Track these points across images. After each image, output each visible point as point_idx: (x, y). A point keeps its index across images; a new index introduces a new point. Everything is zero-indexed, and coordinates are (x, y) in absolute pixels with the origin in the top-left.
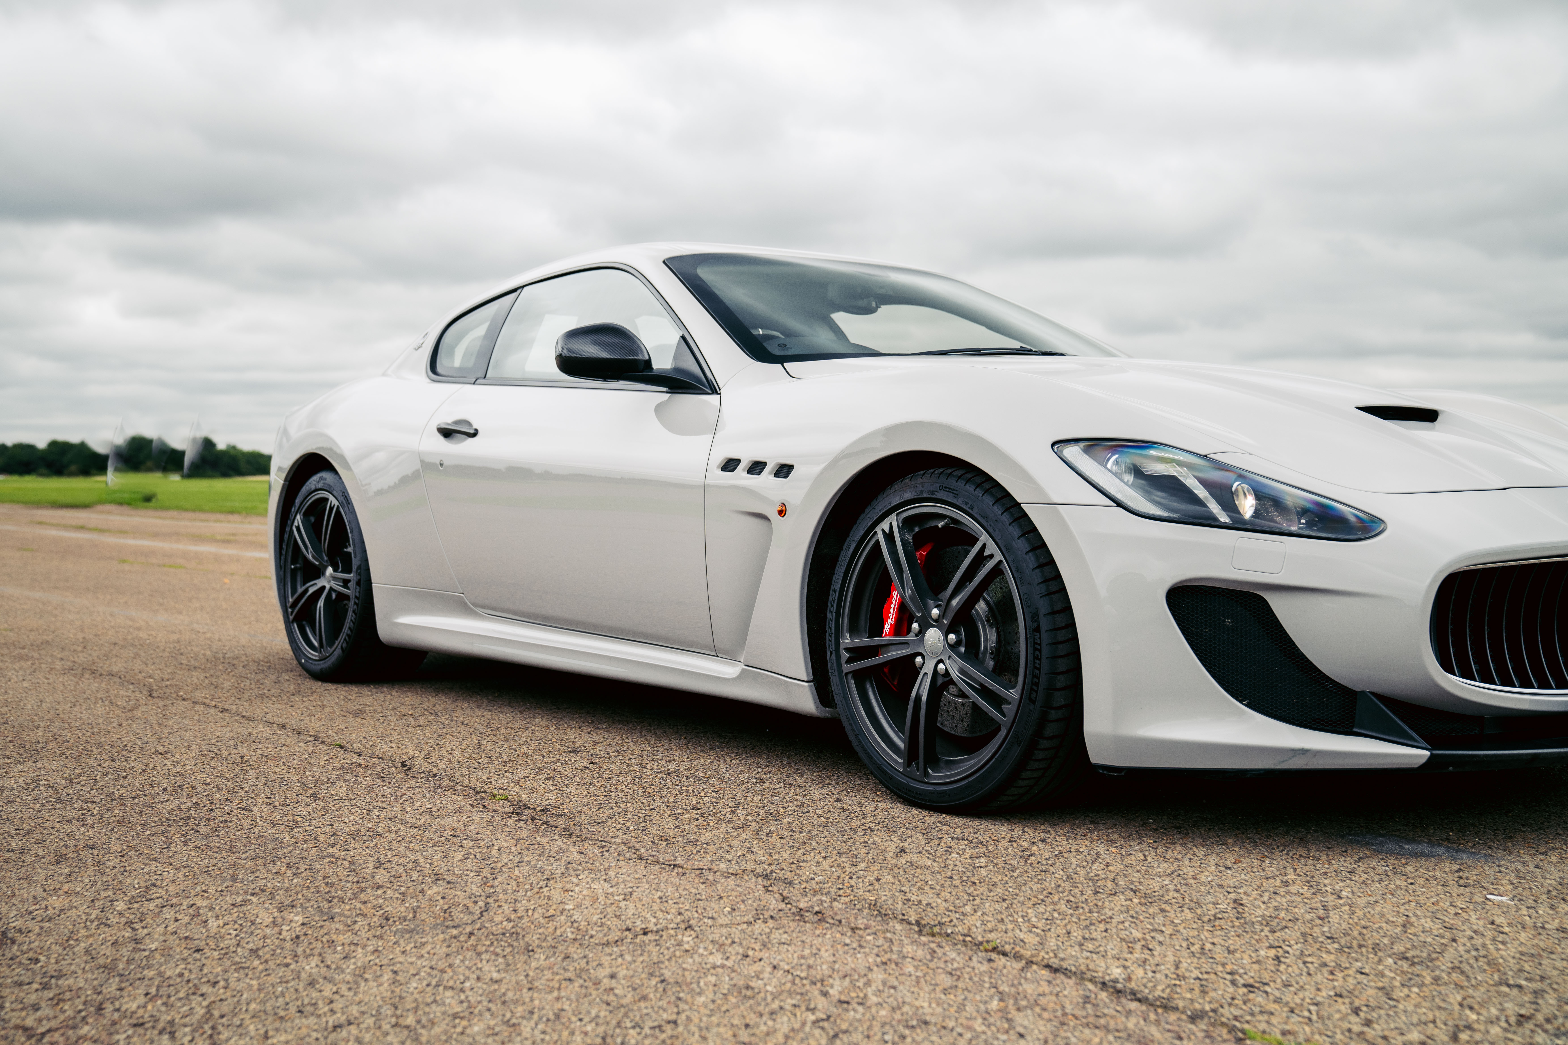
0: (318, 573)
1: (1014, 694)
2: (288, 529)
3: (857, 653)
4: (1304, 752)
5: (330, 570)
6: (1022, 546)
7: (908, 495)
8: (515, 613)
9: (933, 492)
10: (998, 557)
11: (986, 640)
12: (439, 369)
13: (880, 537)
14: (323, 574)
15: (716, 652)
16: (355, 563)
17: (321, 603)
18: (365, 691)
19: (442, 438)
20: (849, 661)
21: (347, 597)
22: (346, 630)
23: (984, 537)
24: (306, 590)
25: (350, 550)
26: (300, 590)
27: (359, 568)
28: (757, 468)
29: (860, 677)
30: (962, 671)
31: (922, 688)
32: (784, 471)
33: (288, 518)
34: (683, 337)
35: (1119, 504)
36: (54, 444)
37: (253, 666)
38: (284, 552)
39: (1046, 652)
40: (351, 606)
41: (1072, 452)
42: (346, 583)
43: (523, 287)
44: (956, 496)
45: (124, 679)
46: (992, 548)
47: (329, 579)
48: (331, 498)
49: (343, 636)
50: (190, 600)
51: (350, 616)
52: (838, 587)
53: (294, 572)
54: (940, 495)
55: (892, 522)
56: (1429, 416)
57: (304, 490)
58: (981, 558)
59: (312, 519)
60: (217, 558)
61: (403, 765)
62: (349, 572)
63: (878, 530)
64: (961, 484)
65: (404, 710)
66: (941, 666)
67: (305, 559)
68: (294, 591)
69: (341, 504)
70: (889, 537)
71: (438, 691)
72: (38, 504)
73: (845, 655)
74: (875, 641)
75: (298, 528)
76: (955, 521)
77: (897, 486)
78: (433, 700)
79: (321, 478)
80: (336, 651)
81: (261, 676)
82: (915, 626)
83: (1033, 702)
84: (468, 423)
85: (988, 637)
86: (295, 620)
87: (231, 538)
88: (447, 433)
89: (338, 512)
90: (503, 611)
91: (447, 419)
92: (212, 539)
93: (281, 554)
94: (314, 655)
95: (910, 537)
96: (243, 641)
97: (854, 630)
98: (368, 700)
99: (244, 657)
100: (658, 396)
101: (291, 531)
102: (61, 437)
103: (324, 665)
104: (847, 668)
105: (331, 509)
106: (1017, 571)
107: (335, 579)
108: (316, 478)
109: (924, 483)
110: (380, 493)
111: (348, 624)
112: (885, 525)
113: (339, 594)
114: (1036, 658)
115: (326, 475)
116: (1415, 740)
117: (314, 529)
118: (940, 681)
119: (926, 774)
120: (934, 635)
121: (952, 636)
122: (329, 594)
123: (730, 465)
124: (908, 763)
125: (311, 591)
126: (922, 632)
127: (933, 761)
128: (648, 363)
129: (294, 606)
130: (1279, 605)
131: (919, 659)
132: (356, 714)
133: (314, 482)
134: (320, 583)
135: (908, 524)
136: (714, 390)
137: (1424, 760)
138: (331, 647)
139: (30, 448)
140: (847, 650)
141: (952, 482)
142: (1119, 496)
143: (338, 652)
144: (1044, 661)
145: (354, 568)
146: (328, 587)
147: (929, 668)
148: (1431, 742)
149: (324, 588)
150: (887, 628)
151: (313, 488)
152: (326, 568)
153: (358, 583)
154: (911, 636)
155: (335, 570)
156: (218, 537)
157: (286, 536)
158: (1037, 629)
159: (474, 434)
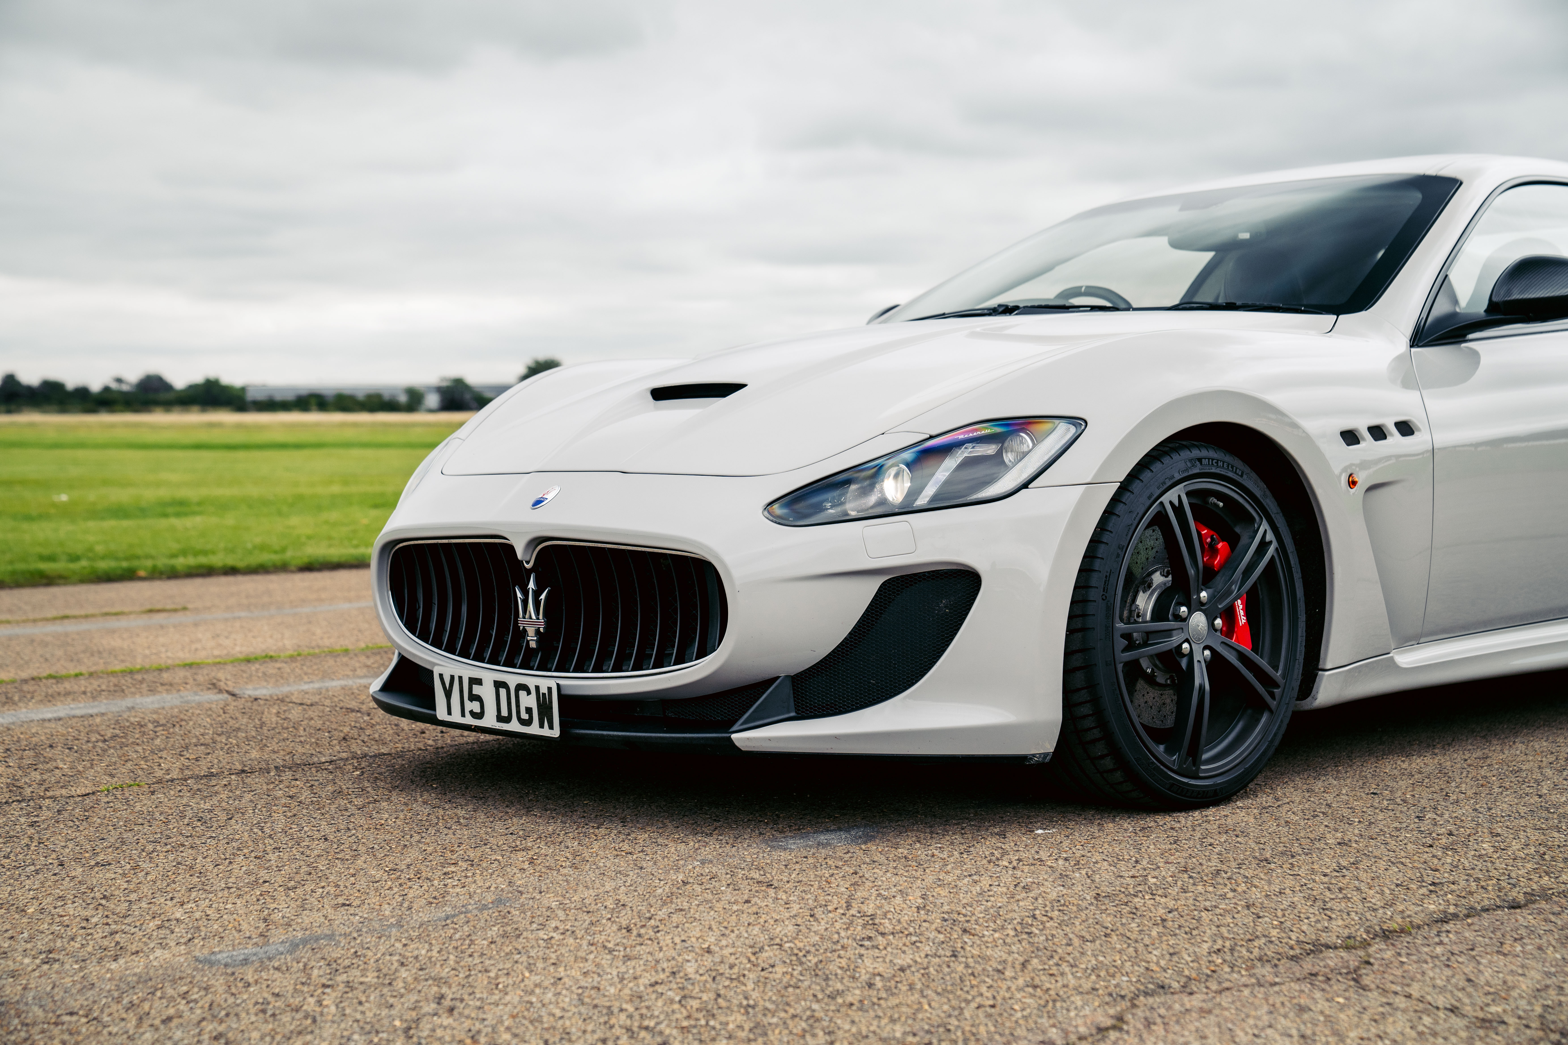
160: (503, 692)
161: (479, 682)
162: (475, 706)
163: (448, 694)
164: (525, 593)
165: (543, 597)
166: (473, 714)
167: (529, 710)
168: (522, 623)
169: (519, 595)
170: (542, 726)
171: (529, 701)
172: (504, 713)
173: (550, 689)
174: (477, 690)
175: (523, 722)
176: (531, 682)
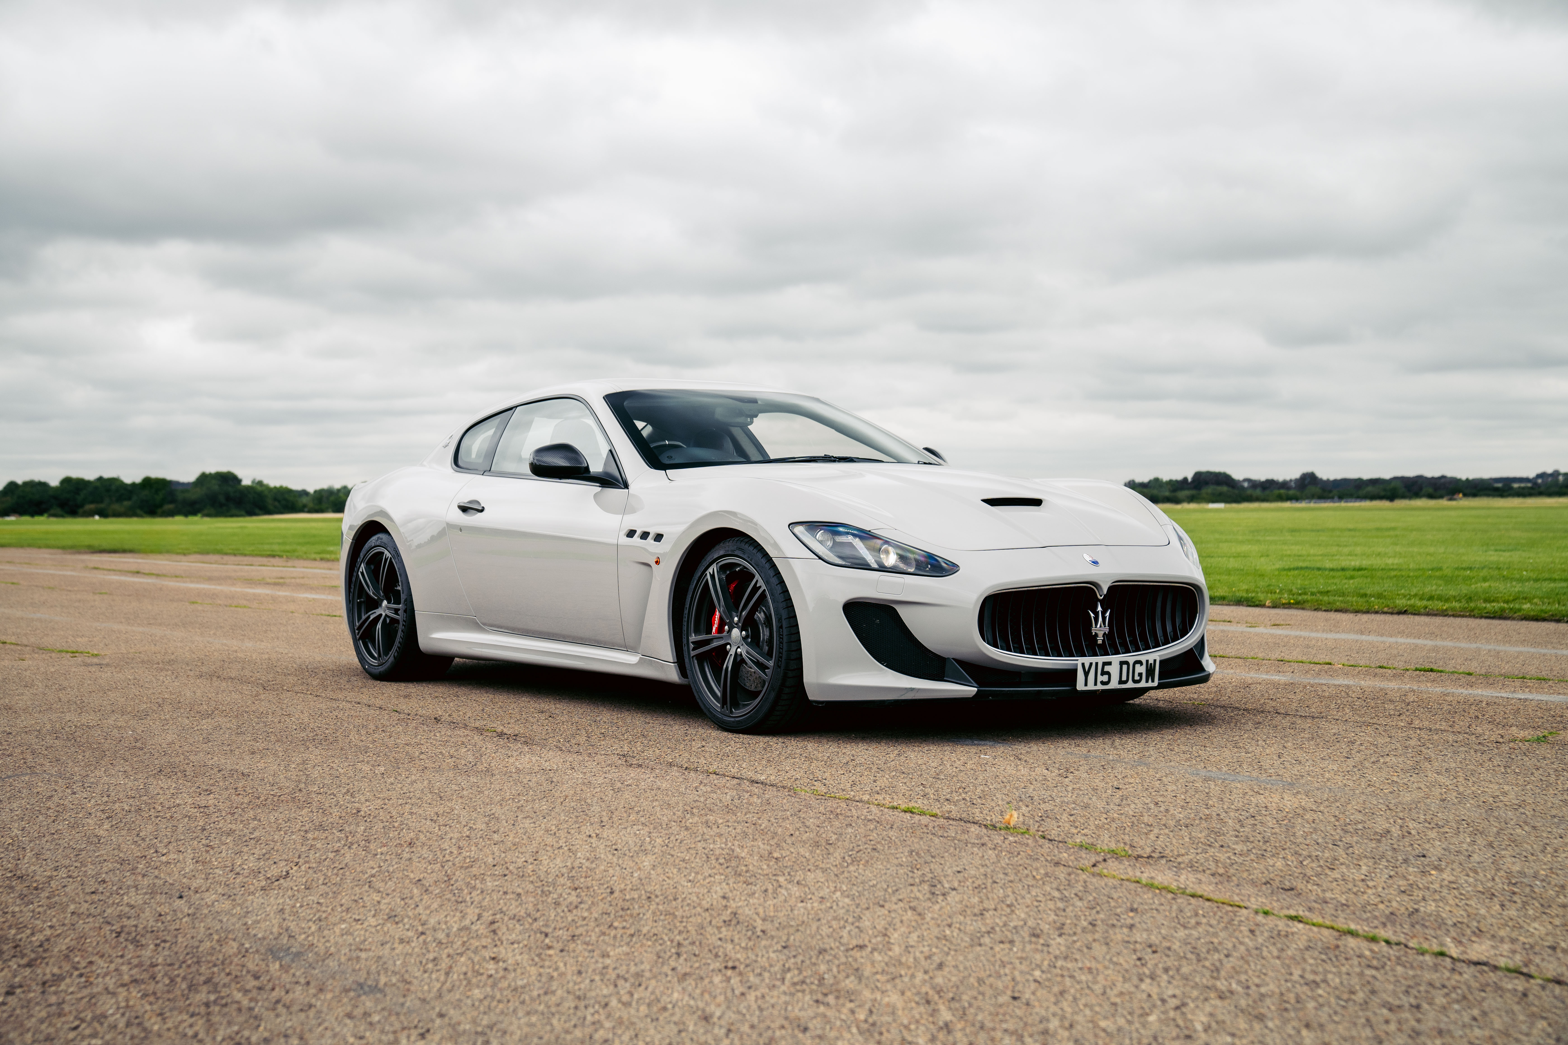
0: (376, 605)
1: (771, 663)
2: (355, 574)
3: (698, 644)
4: (912, 689)
5: (385, 603)
6: (774, 581)
7: (722, 553)
8: (507, 628)
9: (733, 551)
10: (764, 587)
11: (764, 635)
12: (460, 463)
13: (708, 577)
14: (381, 605)
15: (625, 648)
16: (403, 597)
17: (379, 626)
18: (411, 685)
19: (461, 512)
20: (694, 649)
21: (397, 621)
22: (397, 644)
23: (757, 576)
24: (369, 617)
25: (399, 588)
26: (364, 617)
27: (406, 600)
28: (645, 535)
29: (700, 658)
30: (747, 652)
31: (729, 663)
32: (659, 537)
33: (355, 566)
34: (610, 451)
35: (820, 558)
36: (67, 481)
37: (330, 673)
38: (352, 590)
39: (785, 640)
40: (401, 627)
41: (799, 530)
42: (396, 611)
43: (516, 407)
44: (744, 553)
45: (243, 680)
46: (761, 583)
47: (384, 609)
48: (386, 552)
49: (395, 648)
50: (266, 632)
51: (400, 634)
52: (688, 606)
53: (359, 604)
54: (736, 553)
55: (714, 569)
56: (1037, 502)
57: (367, 546)
58: (756, 589)
59: (372, 567)
60: (274, 599)
61: (435, 719)
62: (399, 604)
63: (707, 572)
64: (747, 546)
65: (436, 694)
66: (739, 650)
67: (368, 595)
68: (360, 618)
69: (393, 556)
70: (713, 576)
71: (460, 685)
72: (76, 549)
73: (692, 646)
74: (708, 637)
75: (362, 573)
76: (745, 568)
77: (717, 547)
78: (456, 690)
79: (378, 538)
80: (390, 658)
81: (336, 678)
82: (726, 627)
83: (779, 667)
84: (478, 503)
85: (764, 633)
86: (360, 638)
87: (281, 581)
88: (464, 509)
89: (391, 562)
90: (501, 627)
91: (464, 500)
92: (262, 582)
93: (350, 591)
94: (374, 662)
95: (724, 576)
96: (318, 658)
97: (697, 631)
98: (413, 690)
99: (322, 668)
100: (594, 489)
101: (358, 576)
102: (75, 474)
103: (381, 669)
104: (693, 653)
105: (386, 560)
106: (772, 595)
107: (389, 608)
108: (375, 538)
109: (729, 545)
110: (419, 546)
111: (398, 639)
112: (710, 570)
113: (392, 619)
114: (781, 643)
115: (381, 535)
116: (970, 682)
117: (374, 574)
118: (739, 659)
119: (731, 712)
120: (736, 632)
121: (744, 633)
122: (385, 620)
123: (631, 534)
124: (723, 707)
125: (372, 617)
126: (730, 631)
127: (735, 704)
128: (587, 469)
129: (359, 628)
130: (902, 611)
131: (728, 647)
132: (405, 697)
133: (373, 540)
134: (378, 611)
135: (723, 569)
136: (626, 486)
137: (974, 693)
138: (386, 656)
139: (42, 486)
140: (693, 643)
141: (743, 545)
142: (820, 554)
143: (392, 659)
144: (785, 645)
145: (402, 601)
146: (384, 614)
147: (732, 652)
148: (980, 684)
149: (381, 615)
150: (714, 629)
151: (373, 545)
152: (382, 601)
153: (405, 611)
154: (725, 634)
155: (389, 602)
156: (269, 580)
157: (354, 579)
158: (781, 627)
159: (482, 510)
160: (1125, 667)
161: (1109, 663)
162: (1105, 678)
163: (1086, 674)
164: (1096, 614)
165: (1108, 614)
166: (1103, 683)
167: (1140, 675)
168: (1094, 631)
169: (1092, 615)
170: (1147, 681)
171: (1140, 669)
172: (1124, 678)
173: (1155, 661)
174: (1107, 668)
175: (1135, 681)
176: (1143, 659)
